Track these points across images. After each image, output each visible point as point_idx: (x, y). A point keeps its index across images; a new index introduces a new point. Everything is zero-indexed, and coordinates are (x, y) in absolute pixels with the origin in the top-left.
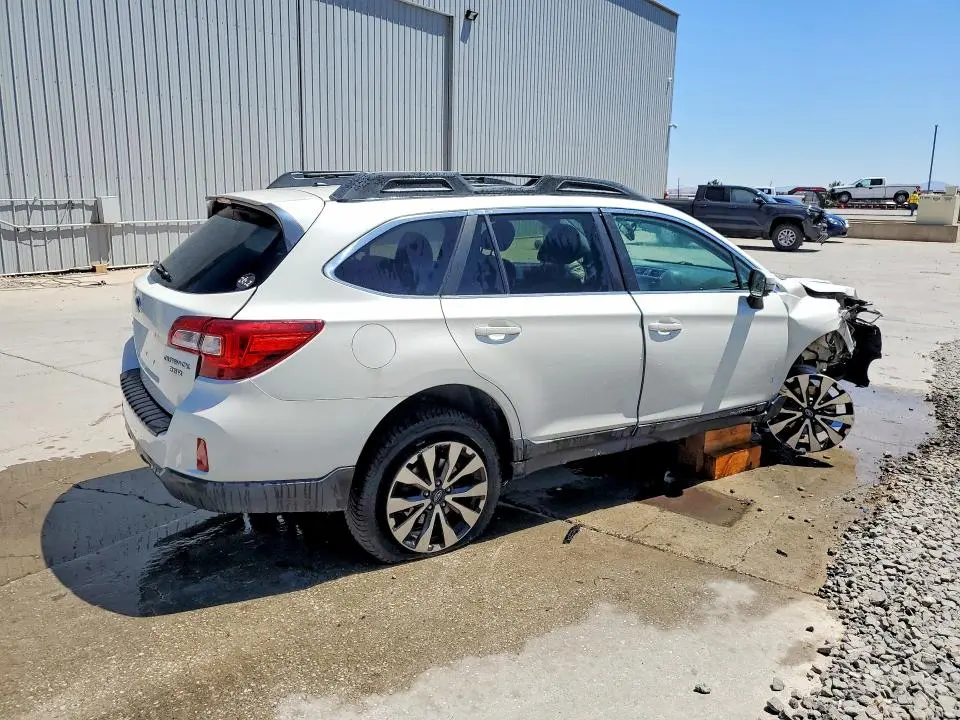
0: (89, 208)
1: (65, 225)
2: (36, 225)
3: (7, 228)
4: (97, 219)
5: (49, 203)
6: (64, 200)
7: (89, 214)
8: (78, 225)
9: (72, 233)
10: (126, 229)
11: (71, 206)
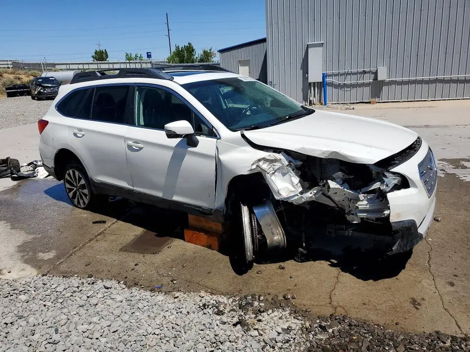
0: (373, 73)
1: (361, 81)
2: (348, 82)
3: (336, 83)
4: (376, 79)
5: (354, 72)
6: (361, 70)
7: (373, 76)
8: (366, 81)
9: (363, 85)
10: (391, 83)
11: (364, 72)
